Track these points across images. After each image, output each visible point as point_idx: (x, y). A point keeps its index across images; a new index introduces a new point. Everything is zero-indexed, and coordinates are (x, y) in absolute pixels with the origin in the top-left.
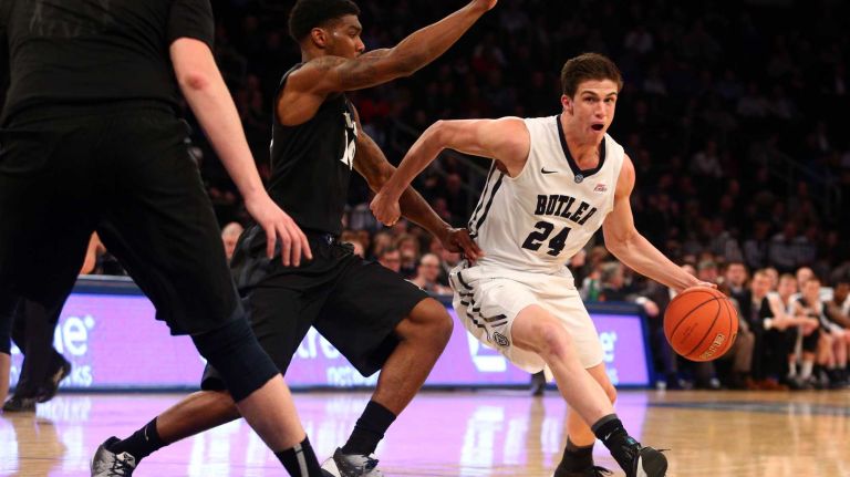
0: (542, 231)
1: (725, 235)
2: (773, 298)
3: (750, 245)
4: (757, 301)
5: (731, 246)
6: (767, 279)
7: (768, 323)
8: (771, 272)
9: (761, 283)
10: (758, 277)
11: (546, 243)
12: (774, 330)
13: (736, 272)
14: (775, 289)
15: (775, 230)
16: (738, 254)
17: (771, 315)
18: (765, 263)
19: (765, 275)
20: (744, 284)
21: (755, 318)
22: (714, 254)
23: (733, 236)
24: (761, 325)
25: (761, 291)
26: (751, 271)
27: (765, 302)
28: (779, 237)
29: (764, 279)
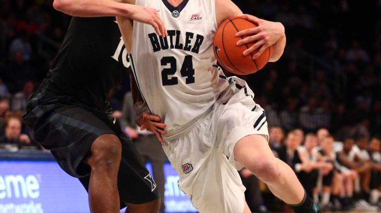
0: (169, 66)
2: (302, 150)
3: (284, 114)
4: (290, 153)
6: (296, 137)
7: (298, 167)
8: (299, 133)
9: (293, 140)
10: (291, 136)
12: (302, 172)
14: (303, 144)
15: (302, 103)
18: (296, 125)
19: (295, 135)
20: (282, 141)
25: (293, 146)
26: (286, 132)
27: (296, 153)
28: (305, 109)
29: (295, 137)
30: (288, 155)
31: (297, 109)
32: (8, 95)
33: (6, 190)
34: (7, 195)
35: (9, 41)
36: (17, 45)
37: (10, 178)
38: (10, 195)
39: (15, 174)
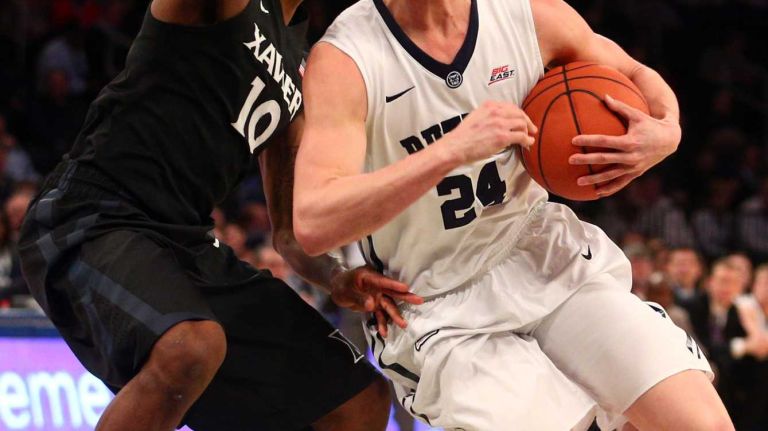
0: (456, 194)
1: (664, 203)
2: (746, 305)
3: (704, 219)
4: (719, 311)
5: (673, 222)
6: (734, 275)
7: (739, 347)
8: (739, 263)
9: (725, 281)
10: (720, 271)
11: (477, 203)
12: (749, 358)
13: (683, 264)
14: (748, 290)
15: (745, 193)
16: (685, 235)
17: (742, 333)
18: (732, 245)
19: (730, 267)
20: (699, 284)
21: (717, 338)
22: (646, 236)
23: (677, 205)
24: (726, 350)
25: (726, 294)
26: (708, 261)
27: (733, 312)
28: (754, 205)
29: (729, 273)
30: (714, 318)
31: (735, 204)
32: (34, 177)
33: (29, 409)
34: (32, 420)
35: (37, 44)
36: (57, 54)
37: (40, 380)
38: (39, 420)
39: (52, 370)
